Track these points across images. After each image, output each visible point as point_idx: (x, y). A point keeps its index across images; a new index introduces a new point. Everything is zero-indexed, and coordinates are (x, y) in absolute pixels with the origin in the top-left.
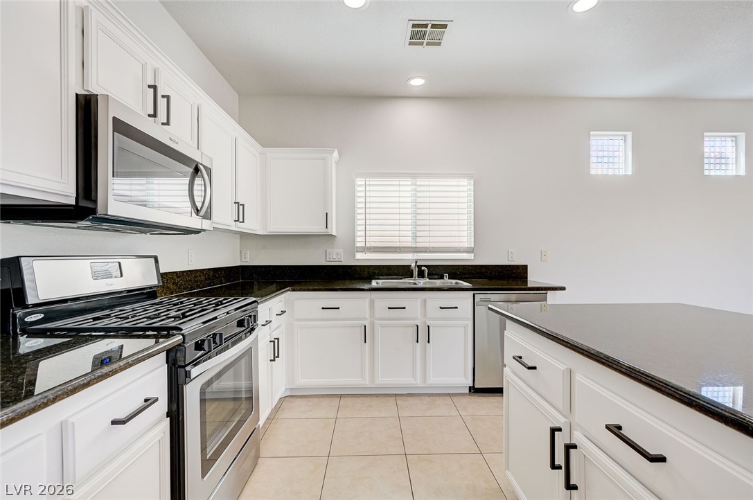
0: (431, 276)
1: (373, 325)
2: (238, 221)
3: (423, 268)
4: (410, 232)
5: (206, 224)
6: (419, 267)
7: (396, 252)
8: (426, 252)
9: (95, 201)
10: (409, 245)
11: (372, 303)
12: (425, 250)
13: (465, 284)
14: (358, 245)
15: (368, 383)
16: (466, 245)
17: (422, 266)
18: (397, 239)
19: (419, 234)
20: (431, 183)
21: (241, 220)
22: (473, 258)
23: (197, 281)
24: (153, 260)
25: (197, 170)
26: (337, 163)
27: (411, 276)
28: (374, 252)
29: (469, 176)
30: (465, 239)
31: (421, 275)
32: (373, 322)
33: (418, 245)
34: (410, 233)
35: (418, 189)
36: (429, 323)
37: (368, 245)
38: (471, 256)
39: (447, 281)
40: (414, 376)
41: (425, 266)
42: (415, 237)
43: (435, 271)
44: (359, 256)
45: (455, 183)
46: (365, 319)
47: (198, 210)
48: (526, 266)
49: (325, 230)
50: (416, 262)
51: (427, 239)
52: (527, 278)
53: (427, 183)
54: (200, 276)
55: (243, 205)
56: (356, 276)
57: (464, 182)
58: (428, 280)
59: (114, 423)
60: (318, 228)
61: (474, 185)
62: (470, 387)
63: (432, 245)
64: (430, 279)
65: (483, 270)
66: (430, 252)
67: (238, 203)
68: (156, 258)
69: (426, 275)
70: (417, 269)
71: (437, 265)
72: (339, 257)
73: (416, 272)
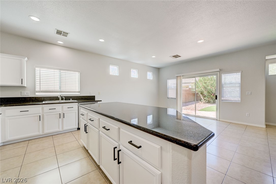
0: (65, 99)
1: (43, 115)
3: (63, 97)
6: (62, 97)
7: (53, 92)
8: (64, 92)
10: (58, 90)
11: (43, 109)
13: (76, 101)
14: (37, 90)
15: (41, 133)
16: (78, 91)
18: (54, 88)
19: (62, 87)
20: (66, 72)
26: (27, 61)
28: (44, 92)
29: (79, 72)
31: (62, 99)
32: (43, 114)
33: (61, 90)
34: (59, 87)
35: (62, 73)
36: (64, 112)
37: (41, 90)
38: (79, 94)
39: (71, 101)
40: (59, 128)
42: (60, 88)
43: (67, 98)
44: (37, 94)
45: (74, 73)
46: (40, 113)
48: (95, 96)
49: (21, 85)
50: (60, 95)
51: (64, 89)
52: (95, 99)
53: (65, 72)
56: (36, 100)
57: (77, 73)
58: (65, 101)
61: (80, 74)
62: (77, 128)
63: (66, 90)
65: (83, 97)
66: (66, 92)
69: (64, 99)
70: (61, 98)
71: (68, 96)
72: (28, 94)
73: (60, 99)
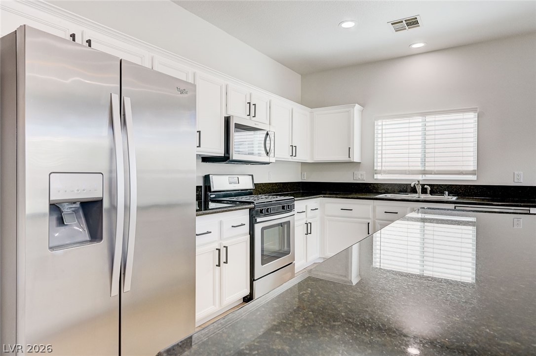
0: (432, 193)
1: (374, 223)
2: (292, 156)
3: (426, 186)
4: (420, 159)
5: (272, 160)
6: (423, 186)
7: (405, 174)
8: (431, 174)
9: (229, 154)
10: (418, 168)
11: (374, 208)
12: (430, 173)
14: (376, 169)
16: (471, 168)
17: (425, 185)
18: (407, 164)
20: (437, 119)
21: (294, 155)
22: (476, 179)
23: (273, 189)
24: (251, 177)
25: (267, 134)
27: (416, 192)
28: (389, 173)
29: (473, 110)
30: (472, 163)
31: (424, 191)
32: (375, 221)
33: (427, 169)
35: (427, 124)
37: (384, 169)
38: (474, 178)
39: (446, 197)
41: (427, 185)
42: (424, 162)
43: (437, 189)
45: (461, 117)
46: (369, 218)
47: (267, 153)
49: (348, 159)
50: (419, 182)
51: (433, 164)
53: (433, 119)
54: (275, 186)
55: (296, 147)
56: (374, 191)
57: (469, 116)
58: (430, 196)
59: (232, 226)
60: (344, 158)
61: (478, 117)
64: (432, 195)
65: (486, 190)
66: (435, 174)
67: (292, 146)
68: (252, 176)
69: (429, 192)
70: (422, 189)
71: (440, 185)
72: (363, 177)
73: (419, 189)
